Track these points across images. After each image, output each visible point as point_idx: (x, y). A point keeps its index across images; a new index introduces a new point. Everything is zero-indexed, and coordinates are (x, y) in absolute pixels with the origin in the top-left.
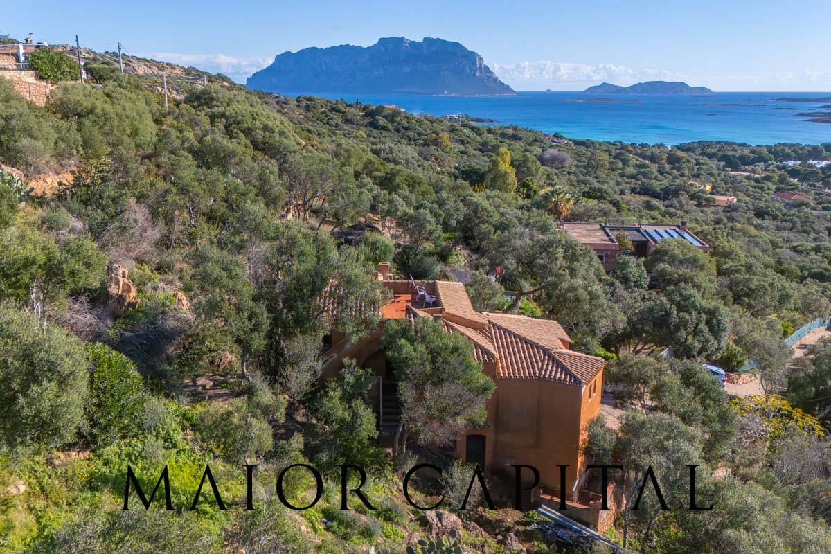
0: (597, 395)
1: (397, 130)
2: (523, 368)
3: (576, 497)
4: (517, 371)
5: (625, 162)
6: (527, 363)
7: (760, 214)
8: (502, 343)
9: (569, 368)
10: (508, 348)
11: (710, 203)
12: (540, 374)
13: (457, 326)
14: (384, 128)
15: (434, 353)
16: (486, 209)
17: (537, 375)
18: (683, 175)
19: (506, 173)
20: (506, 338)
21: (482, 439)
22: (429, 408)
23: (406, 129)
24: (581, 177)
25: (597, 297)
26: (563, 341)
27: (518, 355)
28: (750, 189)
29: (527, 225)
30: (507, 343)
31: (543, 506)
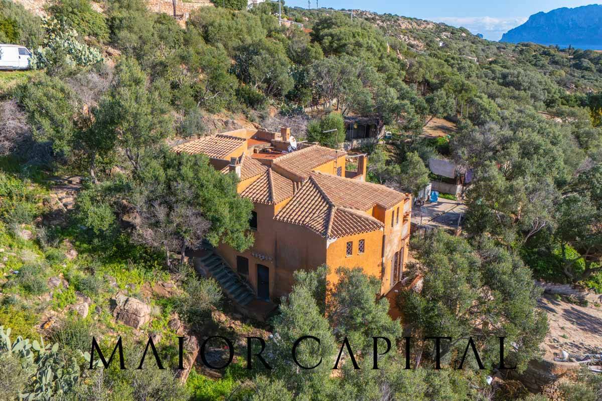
4: (292, 217)
9: (332, 222)
12: (307, 222)
20: (311, 192)
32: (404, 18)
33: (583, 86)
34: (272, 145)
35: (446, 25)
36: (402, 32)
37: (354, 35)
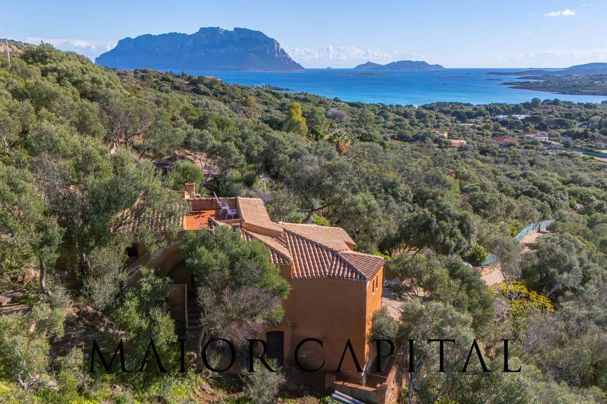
0: (379, 290)
1: (216, 95)
2: (315, 269)
3: (364, 381)
4: (309, 272)
5: (386, 118)
6: (318, 264)
7: (483, 152)
8: (296, 248)
9: (354, 266)
10: (301, 252)
11: (448, 145)
12: (330, 273)
13: (255, 235)
15: (233, 259)
16: (282, 143)
17: (327, 274)
18: (427, 126)
19: (299, 122)
20: (299, 243)
21: (280, 335)
22: (227, 311)
23: (222, 94)
24: (355, 128)
25: (375, 210)
26: (348, 244)
27: (310, 257)
28: (475, 135)
29: (316, 154)
30: (300, 247)
31: (336, 392)
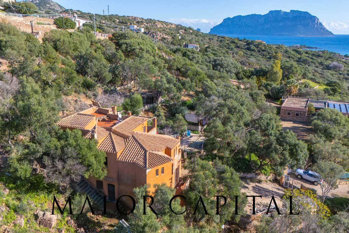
1: (259, 51)
2: (130, 158)
4: (126, 159)
6: (134, 156)
9: (148, 160)
12: (135, 161)
13: (115, 136)
14: (253, 50)
19: (277, 72)
21: (112, 186)
26: (168, 148)
31: (123, 220)
32: (159, 21)
33: (252, 64)
34: (107, 116)
35: (181, 26)
36: (159, 30)
37: (138, 43)
